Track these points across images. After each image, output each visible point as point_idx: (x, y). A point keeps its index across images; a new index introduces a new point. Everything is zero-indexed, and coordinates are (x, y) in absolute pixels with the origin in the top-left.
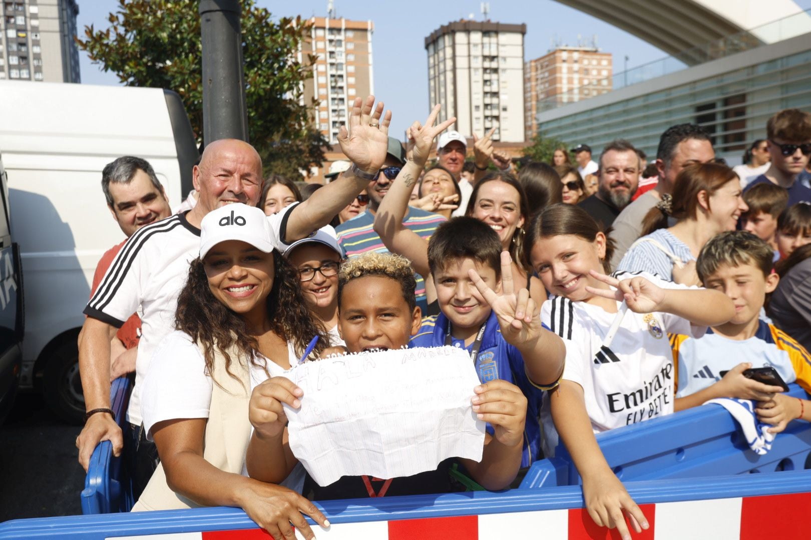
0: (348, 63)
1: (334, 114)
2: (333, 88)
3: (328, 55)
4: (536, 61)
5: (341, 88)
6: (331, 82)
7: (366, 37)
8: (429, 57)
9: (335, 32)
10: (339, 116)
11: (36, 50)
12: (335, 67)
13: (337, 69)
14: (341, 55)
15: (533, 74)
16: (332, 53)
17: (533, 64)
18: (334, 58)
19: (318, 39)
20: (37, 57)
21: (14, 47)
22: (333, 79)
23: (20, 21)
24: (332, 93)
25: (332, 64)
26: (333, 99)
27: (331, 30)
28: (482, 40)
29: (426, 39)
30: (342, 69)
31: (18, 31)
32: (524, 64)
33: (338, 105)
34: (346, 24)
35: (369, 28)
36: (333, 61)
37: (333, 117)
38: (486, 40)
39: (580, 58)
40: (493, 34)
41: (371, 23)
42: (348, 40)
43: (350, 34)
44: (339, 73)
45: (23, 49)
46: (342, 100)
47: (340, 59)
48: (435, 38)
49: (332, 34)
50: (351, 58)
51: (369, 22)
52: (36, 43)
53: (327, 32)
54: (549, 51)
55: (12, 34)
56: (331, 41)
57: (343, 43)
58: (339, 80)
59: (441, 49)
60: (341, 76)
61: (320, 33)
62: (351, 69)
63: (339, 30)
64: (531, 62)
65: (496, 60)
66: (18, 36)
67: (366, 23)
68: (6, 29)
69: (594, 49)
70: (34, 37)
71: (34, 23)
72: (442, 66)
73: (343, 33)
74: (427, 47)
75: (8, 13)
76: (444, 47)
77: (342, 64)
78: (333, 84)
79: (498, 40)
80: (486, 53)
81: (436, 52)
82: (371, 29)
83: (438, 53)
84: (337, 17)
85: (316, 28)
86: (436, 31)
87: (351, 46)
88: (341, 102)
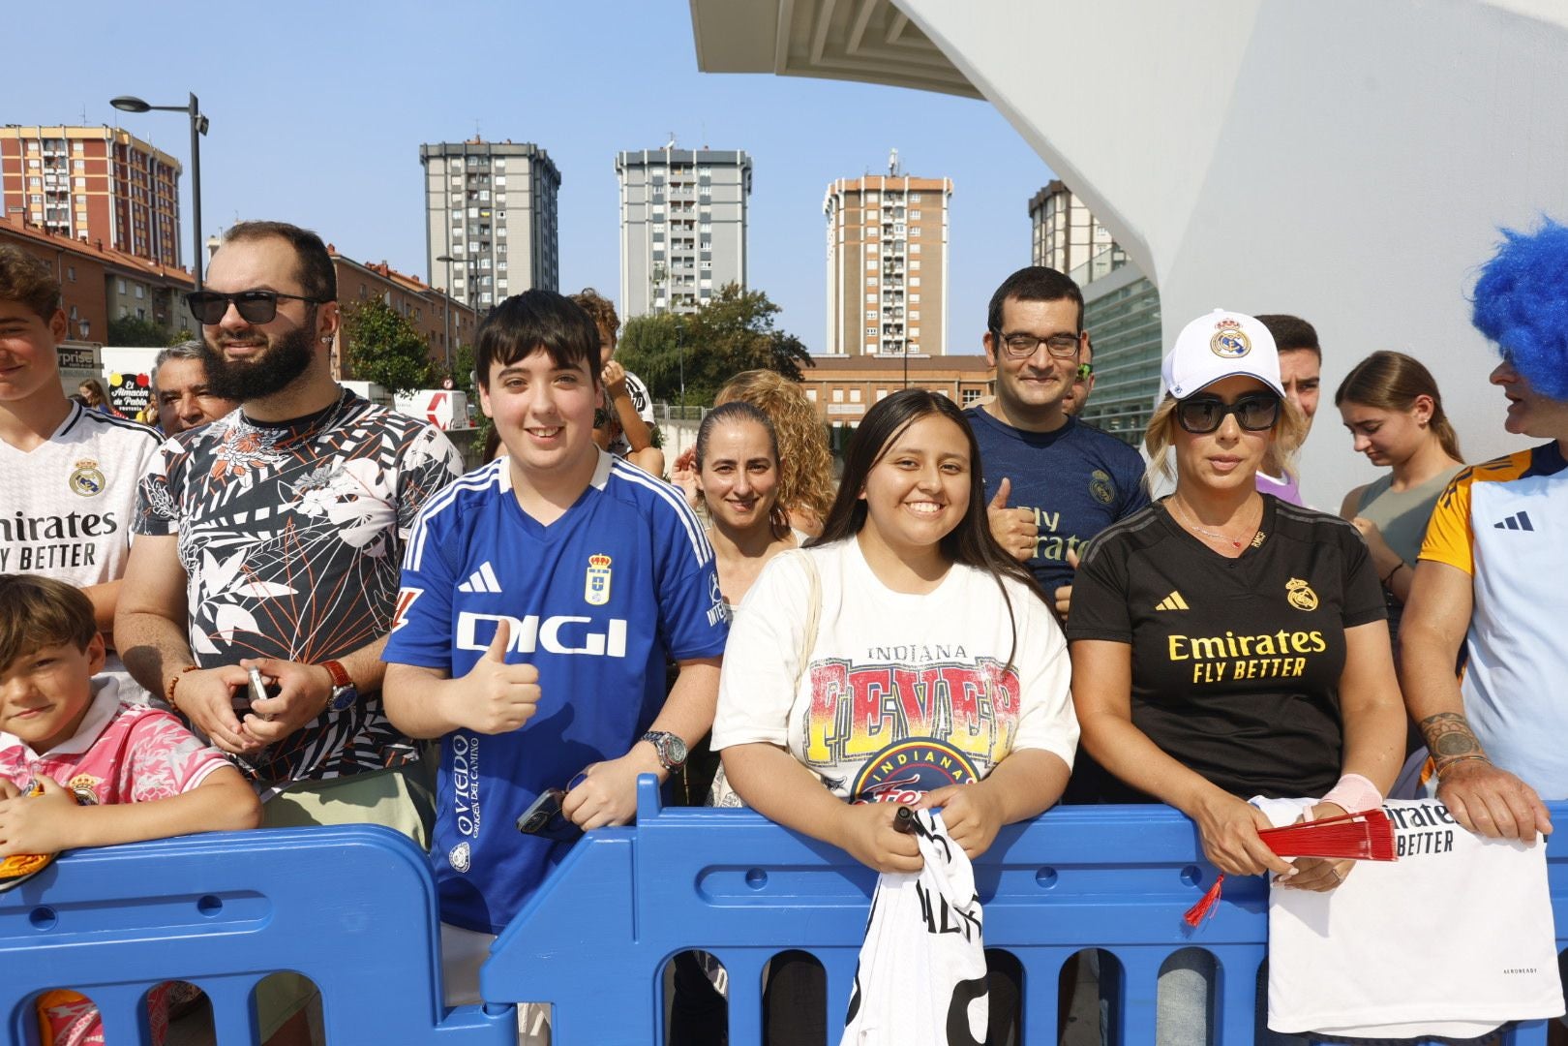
0: (911, 240)
2: (886, 276)
3: (882, 228)
5: (899, 276)
6: (885, 268)
7: (941, 201)
8: (1034, 228)
9: (894, 196)
10: (894, 317)
11: (501, 232)
12: (891, 246)
13: (894, 250)
14: (902, 230)
16: (887, 226)
18: (890, 233)
19: (868, 207)
20: (502, 242)
21: (476, 230)
22: (888, 264)
23: (484, 196)
24: (885, 284)
25: (887, 243)
26: (886, 292)
27: (889, 193)
29: (1031, 201)
30: (902, 250)
31: (481, 209)
33: (893, 301)
34: (909, 186)
35: (945, 189)
36: (889, 237)
37: (885, 319)
41: (948, 181)
42: (912, 208)
43: (916, 199)
44: (898, 254)
45: (487, 232)
46: (900, 293)
47: (900, 234)
48: (1042, 200)
49: (891, 200)
50: (917, 232)
51: (945, 179)
52: (502, 225)
53: (882, 196)
55: (474, 213)
56: (887, 209)
57: (905, 211)
58: (899, 264)
59: (1050, 217)
60: (900, 259)
61: (872, 198)
62: (915, 248)
63: (900, 193)
66: (481, 216)
67: (941, 181)
68: (467, 207)
70: (499, 217)
71: (501, 198)
72: (1050, 242)
73: (905, 196)
74: (1032, 214)
75: (471, 187)
76: (1055, 212)
77: (902, 241)
78: (888, 271)
81: (1043, 220)
82: (948, 190)
83: (1045, 223)
84: (901, 175)
85: (867, 191)
86: (1044, 190)
87: (916, 216)
88: (900, 296)
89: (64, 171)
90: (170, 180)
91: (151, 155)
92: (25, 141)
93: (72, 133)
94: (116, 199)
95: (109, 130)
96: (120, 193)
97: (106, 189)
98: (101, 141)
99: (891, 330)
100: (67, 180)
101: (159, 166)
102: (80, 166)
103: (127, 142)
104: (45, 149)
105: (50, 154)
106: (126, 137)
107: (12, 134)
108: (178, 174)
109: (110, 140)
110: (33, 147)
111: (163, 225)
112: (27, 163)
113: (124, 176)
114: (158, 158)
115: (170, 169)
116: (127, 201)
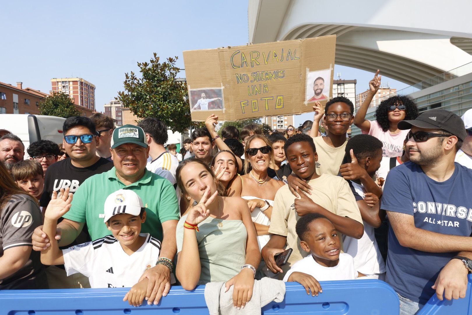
1: (278, 118)
4: (362, 94)
10: (280, 119)
15: (361, 99)
17: (360, 95)
28: (337, 87)
32: (355, 96)
38: (339, 87)
39: (381, 92)
40: (342, 85)
54: (368, 89)
64: (359, 94)
65: (343, 94)
69: (388, 88)
79: (344, 87)
80: (339, 92)
89: (67, 89)
90: (93, 91)
91: (89, 84)
92: (58, 82)
93: (70, 80)
94: (80, 96)
95: (79, 79)
96: (81, 94)
97: (78, 93)
98: (77, 81)
99: (280, 122)
100: (68, 91)
101: (90, 87)
102: (71, 88)
103: (83, 82)
104: (63, 84)
105: (64, 85)
106: (83, 80)
107: (55, 80)
108: (95, 89)
109: (79, 81)
110: (60, 83)
111: (91, 102)
112: (58, 87)
113: (82, 90)
114: (90, 85)
115: (93, 88)
116: (83, 96)
